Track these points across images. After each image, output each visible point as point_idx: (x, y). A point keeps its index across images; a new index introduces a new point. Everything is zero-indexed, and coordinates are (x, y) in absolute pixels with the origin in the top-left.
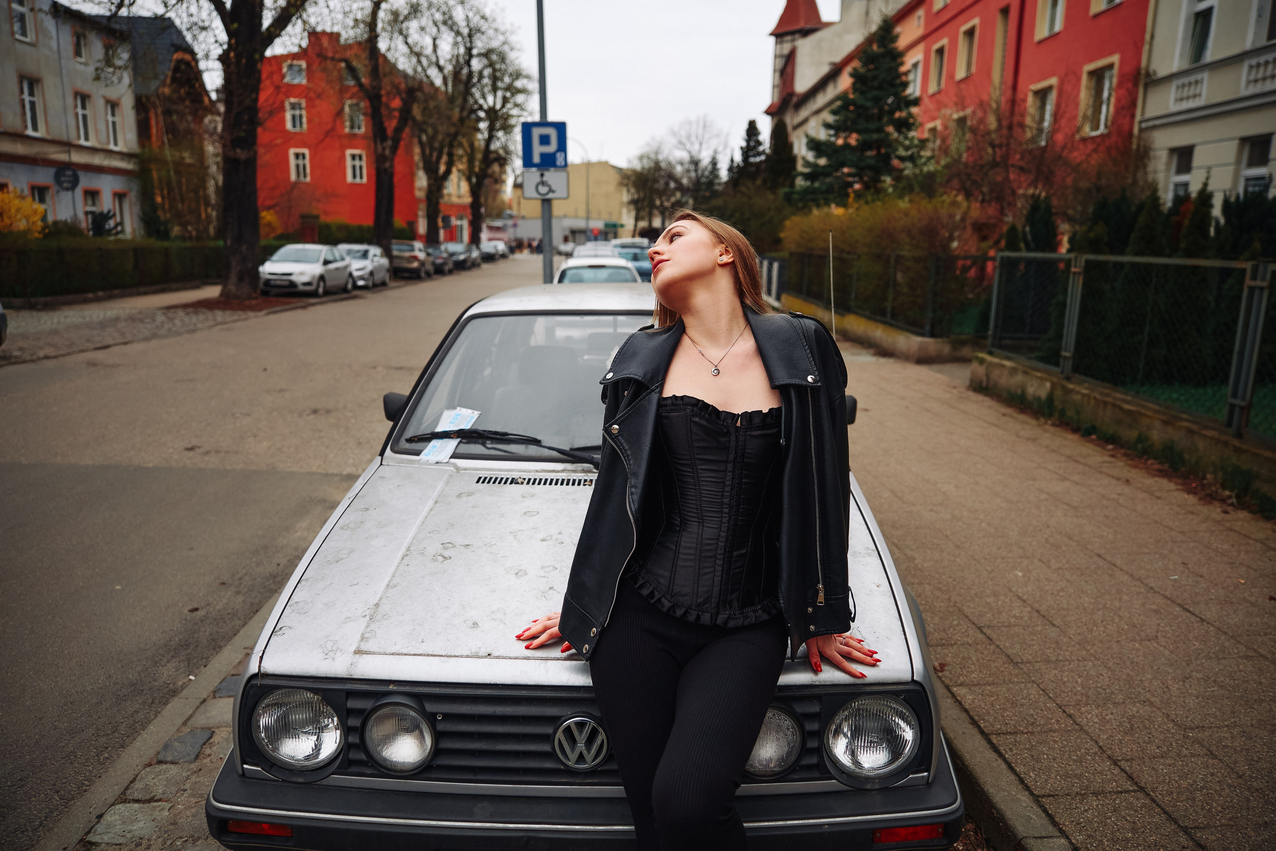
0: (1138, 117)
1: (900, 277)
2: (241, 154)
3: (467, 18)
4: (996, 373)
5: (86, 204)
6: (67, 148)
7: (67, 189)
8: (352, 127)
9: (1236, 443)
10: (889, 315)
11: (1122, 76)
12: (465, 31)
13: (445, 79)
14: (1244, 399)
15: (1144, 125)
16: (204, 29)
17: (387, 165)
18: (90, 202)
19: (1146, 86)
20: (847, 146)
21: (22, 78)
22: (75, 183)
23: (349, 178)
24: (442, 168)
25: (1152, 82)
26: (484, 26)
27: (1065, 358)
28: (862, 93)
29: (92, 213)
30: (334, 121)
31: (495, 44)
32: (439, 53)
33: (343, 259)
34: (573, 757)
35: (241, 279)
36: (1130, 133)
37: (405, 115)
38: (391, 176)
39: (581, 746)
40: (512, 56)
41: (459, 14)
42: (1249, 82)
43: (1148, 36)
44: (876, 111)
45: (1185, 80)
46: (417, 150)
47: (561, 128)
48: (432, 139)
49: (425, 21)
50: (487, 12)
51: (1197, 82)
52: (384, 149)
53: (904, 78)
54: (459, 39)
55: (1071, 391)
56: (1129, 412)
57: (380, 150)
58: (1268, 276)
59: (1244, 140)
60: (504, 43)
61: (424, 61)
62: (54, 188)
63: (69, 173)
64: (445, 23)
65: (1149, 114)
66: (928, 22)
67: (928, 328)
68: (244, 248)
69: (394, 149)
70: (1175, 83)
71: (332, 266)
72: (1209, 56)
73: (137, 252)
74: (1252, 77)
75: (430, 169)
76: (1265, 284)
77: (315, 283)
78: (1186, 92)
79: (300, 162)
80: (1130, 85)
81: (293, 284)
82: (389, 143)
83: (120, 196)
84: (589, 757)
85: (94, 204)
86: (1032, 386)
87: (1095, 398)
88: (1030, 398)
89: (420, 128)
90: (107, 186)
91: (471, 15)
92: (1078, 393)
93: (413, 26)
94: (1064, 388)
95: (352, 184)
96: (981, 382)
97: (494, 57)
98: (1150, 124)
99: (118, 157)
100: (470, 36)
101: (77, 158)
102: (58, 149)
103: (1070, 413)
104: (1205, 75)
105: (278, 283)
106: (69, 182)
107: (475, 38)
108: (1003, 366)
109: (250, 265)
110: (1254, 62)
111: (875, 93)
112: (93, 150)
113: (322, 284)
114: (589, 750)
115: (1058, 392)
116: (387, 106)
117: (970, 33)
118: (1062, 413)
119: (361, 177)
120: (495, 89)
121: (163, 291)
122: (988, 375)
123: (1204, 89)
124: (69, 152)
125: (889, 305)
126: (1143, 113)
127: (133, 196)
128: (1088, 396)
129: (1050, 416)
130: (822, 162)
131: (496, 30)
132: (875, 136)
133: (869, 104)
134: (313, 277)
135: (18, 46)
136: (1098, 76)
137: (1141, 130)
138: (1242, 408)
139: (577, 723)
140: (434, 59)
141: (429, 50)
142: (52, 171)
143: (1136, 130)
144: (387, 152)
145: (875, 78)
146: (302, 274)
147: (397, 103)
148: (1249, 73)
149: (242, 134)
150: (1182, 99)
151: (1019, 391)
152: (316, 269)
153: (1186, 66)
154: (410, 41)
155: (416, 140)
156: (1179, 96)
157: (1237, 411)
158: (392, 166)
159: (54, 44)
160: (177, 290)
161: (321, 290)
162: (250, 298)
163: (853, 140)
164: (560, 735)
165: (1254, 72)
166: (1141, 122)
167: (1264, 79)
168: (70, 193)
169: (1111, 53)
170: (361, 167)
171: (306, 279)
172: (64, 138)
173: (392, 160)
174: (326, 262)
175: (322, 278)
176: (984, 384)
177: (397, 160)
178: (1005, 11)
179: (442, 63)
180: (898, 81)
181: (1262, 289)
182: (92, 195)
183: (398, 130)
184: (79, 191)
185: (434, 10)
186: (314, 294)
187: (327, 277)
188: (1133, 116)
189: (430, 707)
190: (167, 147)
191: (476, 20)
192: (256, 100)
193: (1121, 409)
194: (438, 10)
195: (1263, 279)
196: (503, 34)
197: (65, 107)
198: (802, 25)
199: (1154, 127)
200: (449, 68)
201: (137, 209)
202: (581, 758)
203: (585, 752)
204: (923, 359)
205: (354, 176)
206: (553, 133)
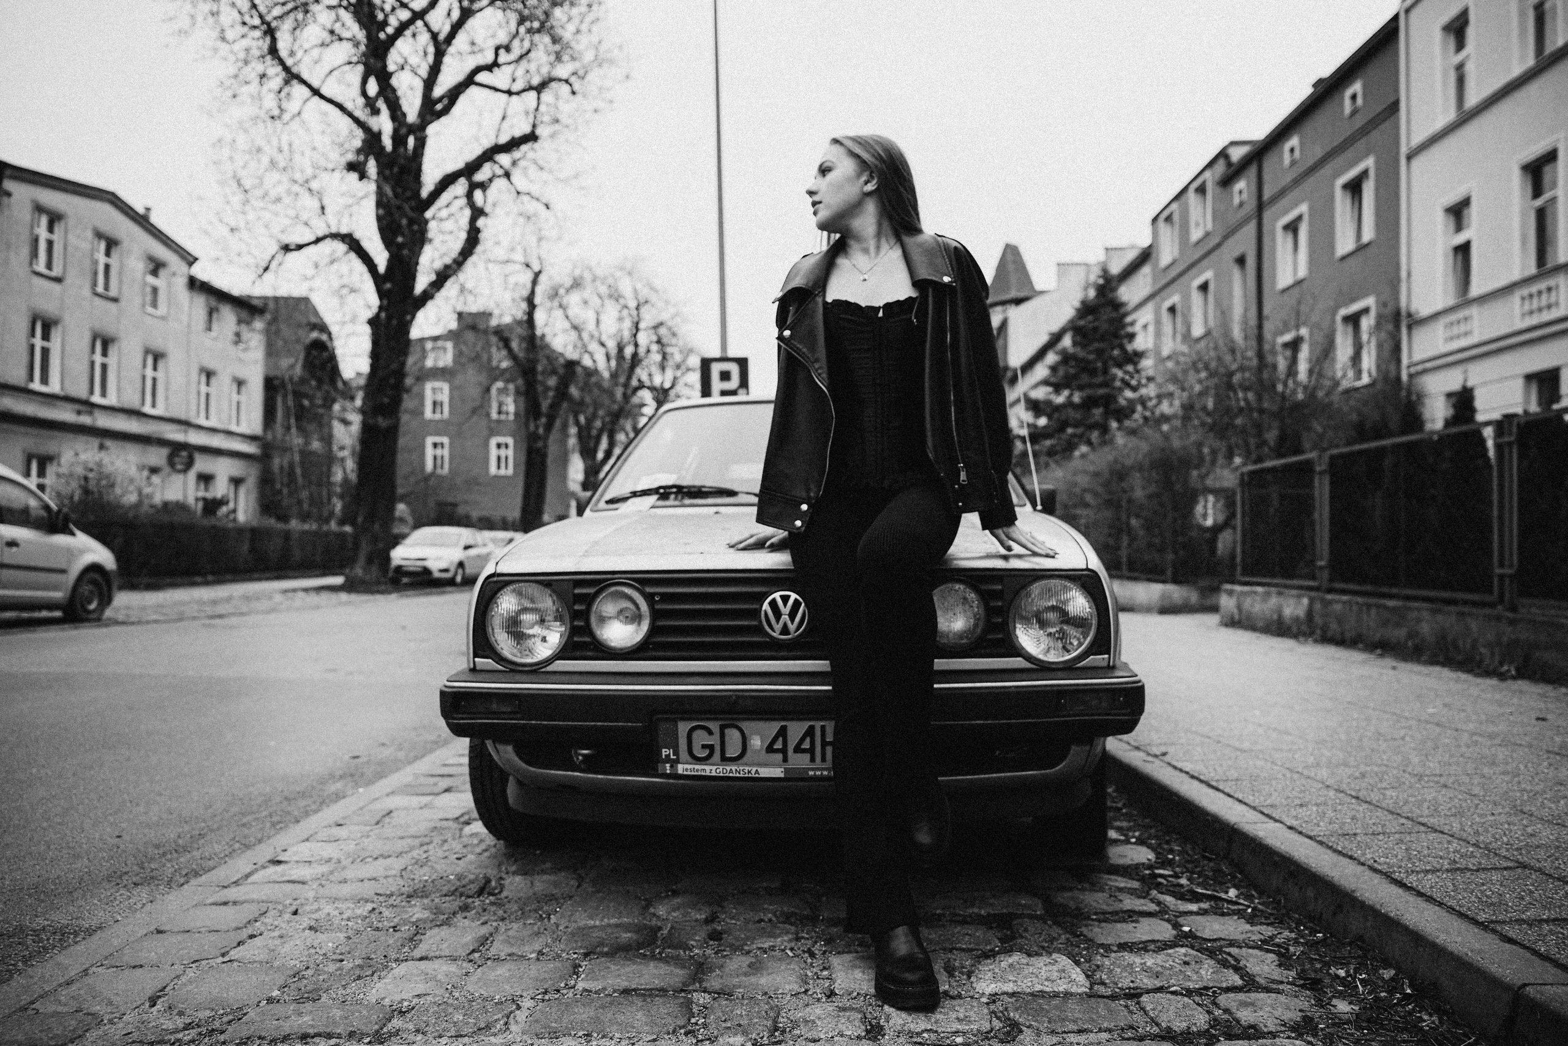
0: (1405, 361)
1: (1134, 522)
2: (382, 422)
3: (635, 291)
4: (1247, 603)
5: (197, 490)
6: (183, 427)
7: (179, 471)
8: (500, 413)
9: (1510, 615)
10: (1124, 567)
11: (1380, 318)
12: (632, 304)
13: (608, 357)
14: (1511, 566)
15: (1413, 370)
16: (353, 291)
17: (540, 444)
18: (202, 486)
19: (1410, 328)
20: (1069, 404)
21: (147, 351)
22: (189, 464)
23: (493, 470)
24: (600, 455)
25: (1415, 322)
26: (653, 298)
27: (1321, 568)
28: (1084, 346)
29: (205, 499)
30: (483, 398)
31: (664, 316)
32: (603, 326)
33: (485, 545)
34: (778, 627)
35: (370, 561)
36: (1398, 379)
37: (562, 393)
38: (544, 456)
39: (785, 618)
40: (683, 330)
41: (626, 287)
42: (1523, 315)
43: (1403, 274)
44: (1099, 364)
45: (1453, 317)
46: (573, 430)
47: (743, 363)
48: (590, 421)
49: (588, 293)
50: (657, 283)
51: (1466, 319)
52: (537, 427)
53: (1130, 329)
54: (625, 312)
55: (1330, 602)
56: (1394, 609)
57: (532, 427)
58: (1515, 430)
59: (1529, 378)
60: (677, 315)
61: (585, 335)
62: (167, 469)
63: (184, 454)
64: (611, 296)
65: (1417, 357)
66: (1155, 278)
67: (1169, 572)
68: (377, 526)
69: (549, 427)
70: (1443, 321)
71: (472, 552)
72: (1475, 290)
73: (255, 533)
74: (1527, 307)
75: (588, 453)
76: (1512, 439)
77: (453, 569)
78: (1456, 330)
79: (439, 452)
80: (1390, 327)
81: (426, 571)
82: (543, 420)
83: (236, 482)
84: (792, 627)
85: (206, 489)
86: (1288, 606)
87: (1357, 603)
88: (1288, 621)
89: (578, 407)
90: (223, 470)
91: (639, 286)
92: (1337, 602)
93: (573, 300)
94: (1323, 600)
95: (495, 476)
96: (1232, 618)
97: (663, 331)
98: (1420, 368)
99: (239, 438)
100: (637, 308)
101: (195, 438)
102: (174, 427)
103: (1334, 626)
104: (1474, 311)
105: (411, 569)
106: (182, 463)
107: (643, 310)
108: (1255, 593)
109: (381, 545)
110: (1525, 292)
111: (1096, 345)
112: (213, 430)
113: (460, 571)
114: (792, 621)
115: (1318, 606)
116: (543, 383)
117: (1204, 287)
118: (1325, 629)
119: (506, 468)
120: (663, 368)
121: (278, 578)
122: (1239, 607)
123: (1475, 324)
124: (186, 432)
125: (1124, 553)
126: (1410, 356)
127: (251, 482)
128: (1350, 602)
129: (1311, 634)
130: (1043, 421)
131: (667, 302)
132: (1101, 391)
133: (1092, 357)
134: (452, 563)
135: (149, 321)
136: (1354, 320)
137: (1411, 376)
138: (1510, 576)
139: (781, 597)
140: (596, 334)
141: (591, 326)
142: (164, 452)
143: (1404, 377)
144: (541, 431)
145: (1095, 329)
146: (439, 558)
147: (552, 382)
148: (1522, 305)
149: (386, 400)
150: (1452, 339)
151: (1275, 617)
152: (457, 555)
153: (1451, 301)
154: (570, 313)
155: (571, 421)
156: (1447, 335)
157: (1507, 581)
158: (546, 446)
159: (185, 318)
160: (296, 577)
161: (459, 579)
162: (378, 583)
163: (1077, 398)
164: (766, 606)
165: (1527, 302)
166: (1409, 367)
167: (1540, 310)
168: (181, 476)
169: (1366, 295)
170: (507, 458)
171: (443, 565)
172: (183, 417)
173: (546, 438)
174: (467, 548)
175: (461, 565)
176: (1237, 617)
177: (552, 438)
178: (1241, 261)
179: (604, 338)
180: (1123, 333)
181: (1510, 444)
182: (206, 479)
183: (554, 406)
184: (192, 475)
185: (598, 283)
186: (451, 582)
187: (467, 564)
188: (1399, 361)
189: (649, 590)
190: (294, 430)
191: (644, 293)
192: (403, 364)
193: (1385, 607)
194: (603, 283)
195: (1510, 434)
196: (674, 305)
197: (188, 383)
198: (1013, 294)
199: (1425, 371)
200: (612, 345)
201: (253, 496)
202: (785, 630)
203: (789, 622)
204: (1167, 609)
205: (499, 467)
206: (734, 369)
